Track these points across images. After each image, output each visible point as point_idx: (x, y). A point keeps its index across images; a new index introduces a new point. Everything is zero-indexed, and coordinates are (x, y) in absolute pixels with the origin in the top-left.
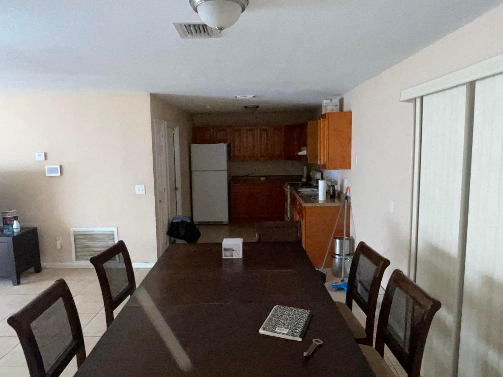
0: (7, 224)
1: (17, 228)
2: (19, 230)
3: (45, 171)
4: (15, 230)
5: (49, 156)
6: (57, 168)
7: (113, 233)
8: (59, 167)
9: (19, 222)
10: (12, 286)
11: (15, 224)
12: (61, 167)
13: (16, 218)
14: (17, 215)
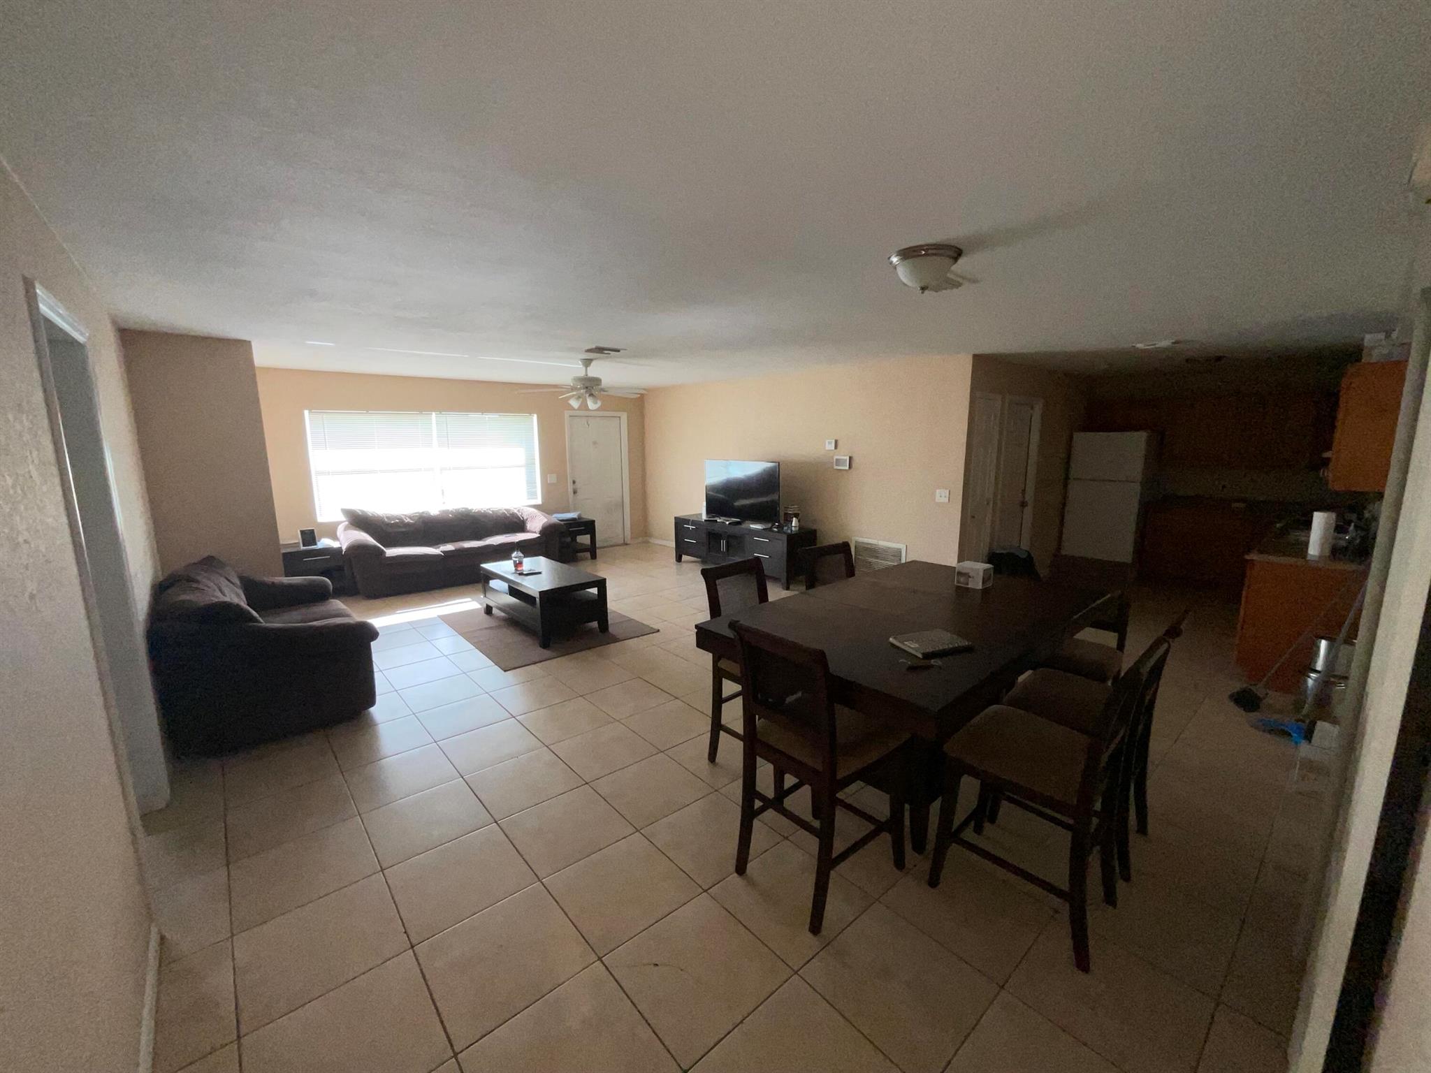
0: (787, 520)
1: (795, 527)
2: (797, 528)
3: (832, 463)
4: (793, 529)
5: (840, 443)
6: (846, 460)
7: (899, 551)
8: (848, 458)
9: (799, 521)
10: (781, 589)
11: (794, 522)
12: (851, 458)
13: (796, 515)
14: (799, 512)
